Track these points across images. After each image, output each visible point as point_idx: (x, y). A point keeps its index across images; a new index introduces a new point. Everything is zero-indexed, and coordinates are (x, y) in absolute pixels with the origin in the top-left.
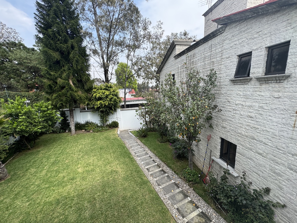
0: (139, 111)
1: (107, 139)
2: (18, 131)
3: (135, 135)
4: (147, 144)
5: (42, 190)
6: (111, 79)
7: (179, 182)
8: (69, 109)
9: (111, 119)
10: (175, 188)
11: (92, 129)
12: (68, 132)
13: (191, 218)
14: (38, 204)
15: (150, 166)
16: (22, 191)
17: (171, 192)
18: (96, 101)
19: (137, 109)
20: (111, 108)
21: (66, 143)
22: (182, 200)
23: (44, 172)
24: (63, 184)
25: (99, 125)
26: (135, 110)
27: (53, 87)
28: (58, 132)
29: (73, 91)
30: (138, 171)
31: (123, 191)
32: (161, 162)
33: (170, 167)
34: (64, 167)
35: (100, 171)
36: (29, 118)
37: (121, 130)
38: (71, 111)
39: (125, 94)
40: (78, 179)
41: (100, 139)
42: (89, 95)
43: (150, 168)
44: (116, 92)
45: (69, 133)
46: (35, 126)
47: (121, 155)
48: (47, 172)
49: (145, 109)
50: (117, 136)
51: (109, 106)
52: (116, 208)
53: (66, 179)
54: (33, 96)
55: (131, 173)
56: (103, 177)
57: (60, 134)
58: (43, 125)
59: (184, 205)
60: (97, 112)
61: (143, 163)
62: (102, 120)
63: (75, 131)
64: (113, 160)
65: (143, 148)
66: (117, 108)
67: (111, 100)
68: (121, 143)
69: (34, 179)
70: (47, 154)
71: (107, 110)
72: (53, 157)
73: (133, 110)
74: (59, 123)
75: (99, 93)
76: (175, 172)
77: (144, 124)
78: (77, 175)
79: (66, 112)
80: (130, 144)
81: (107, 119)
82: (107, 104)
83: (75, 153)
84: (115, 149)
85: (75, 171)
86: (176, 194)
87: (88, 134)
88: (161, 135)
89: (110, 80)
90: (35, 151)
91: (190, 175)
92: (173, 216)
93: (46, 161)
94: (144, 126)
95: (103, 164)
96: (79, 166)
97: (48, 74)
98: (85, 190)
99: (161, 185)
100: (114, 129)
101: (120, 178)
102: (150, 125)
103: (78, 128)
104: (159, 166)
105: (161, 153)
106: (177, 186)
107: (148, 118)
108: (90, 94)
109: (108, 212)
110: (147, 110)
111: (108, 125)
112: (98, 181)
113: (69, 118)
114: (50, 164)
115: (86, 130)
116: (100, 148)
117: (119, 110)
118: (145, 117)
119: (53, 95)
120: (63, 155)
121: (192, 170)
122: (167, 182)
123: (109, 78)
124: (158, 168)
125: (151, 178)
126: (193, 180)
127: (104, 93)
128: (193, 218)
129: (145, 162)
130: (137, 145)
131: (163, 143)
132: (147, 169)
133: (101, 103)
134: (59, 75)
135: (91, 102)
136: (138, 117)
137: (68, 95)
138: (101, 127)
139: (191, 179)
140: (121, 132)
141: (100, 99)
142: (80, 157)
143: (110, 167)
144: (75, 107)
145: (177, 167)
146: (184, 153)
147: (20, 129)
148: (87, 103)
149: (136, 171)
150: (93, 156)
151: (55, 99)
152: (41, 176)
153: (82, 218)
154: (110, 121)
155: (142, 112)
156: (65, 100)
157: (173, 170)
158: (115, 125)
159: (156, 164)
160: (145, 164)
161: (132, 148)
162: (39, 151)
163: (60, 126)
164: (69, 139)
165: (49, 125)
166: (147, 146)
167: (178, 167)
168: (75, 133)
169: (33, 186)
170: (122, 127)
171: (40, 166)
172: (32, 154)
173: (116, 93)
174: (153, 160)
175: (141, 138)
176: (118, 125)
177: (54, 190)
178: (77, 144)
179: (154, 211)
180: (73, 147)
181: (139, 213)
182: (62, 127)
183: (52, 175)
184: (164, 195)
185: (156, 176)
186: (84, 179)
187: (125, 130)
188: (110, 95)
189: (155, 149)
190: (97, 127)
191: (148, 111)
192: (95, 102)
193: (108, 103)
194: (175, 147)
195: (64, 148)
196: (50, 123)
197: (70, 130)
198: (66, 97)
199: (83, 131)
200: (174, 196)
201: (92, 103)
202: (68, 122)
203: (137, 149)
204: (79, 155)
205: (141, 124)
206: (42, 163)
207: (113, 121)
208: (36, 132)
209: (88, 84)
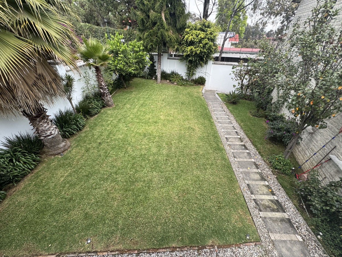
0: (237, 68)
1: (190, 95)
2: (118, 69)
3: (221, 99)
4: (235, 112)
5: (134, 123)
6: (211, 13)
7: (260, 164)
8: (157, 53)
9: (199, 73)
10: (253, 167)
11: (177, 80)
12: (155, 79)
13: (261, 198)
14: (132, 131)
15: (230, 136)
16: (122, 118)
17: (247, 168)
18: (186, 46)
19: (234, 65)
20: (201, 59)
21: (152, 90)
22: (257, 180)
23: (136, 110)
24: (149, 124)
25: (184, 78)
26: (232, 66)
27: (146, 23)
28: (146, 78)
29: (164, 29)
30: (216, 136)
31: (196, 148)
32: (245, 136)
33: (255, 146)
34: (150, 111)
35: (179, 124)
36: (125, 58)
37: (206, 89)
38: (160, 56)
39: (225, 40)
40: (160, 124)
41: (183, 94)
42: (180, 36)
43: (230, 139)
44: (214, 35)
45: (155, 81)
46: (130, 66)
47: (201, 116)
48: (138, 110)
49: (248, 66)
50: (201, 94)
51: (200, 55)
52: (188, 158)
53: (151, 120)
54: (126, 34)
55: (208, 136)
56: (181, 130)
57: (147, 80)
58: (135, 67)
59: (257, 185)
60: (185, 61)
61: (223, 130)
62: (188, 72)
63: (160, 80)
64: (192, 117)
65: (227, 115)
66: (209, 60)
67: (204, 47)
68: (204, 104)
69: (129, 113)
70: (138, 95)
71: (196, 60)
72: (142, 99)
73: (229, 65)
74: (148, 68)
75: (192, 35)
76: (259, 153)
77: (239, 87)
78: (160, 121)
79: (154, 56)
80: (214, 107)
81: (194, 72)
82: (198, 52)
83: (159, 101)
84: (196, 108)
85: (158, 117)
86: (252, 173)
87: (172, 85)
88: (258, 107)
89: (210, 15)
90: (129, 90)
91: (280, 163)
92: (240, 188)
93: (137, 102)
94: (237, 91)
95: (182, 118)
96: (162, 113)
97: (142, 3)
98: (164, 135)
99: (236, 158)
100: (199, 86)
101: (196, 136)
102: (247, 90)
103: (163, 77)
104: (241, 140)
105: (249, 128)
106: (257, 167)
107: (248, 80)
108: (182, 35)
109: (181, 158)
110: (249, 68)
111: (193, 80)
112: (176, 132)
113: (156, 64)
114: (140, 105)
115: (170, 81)
116: (182, 103)
117: (211, 63)
118: (243, 78)
119: (144, 34)
120: (149, 100)
121: (286, 159)
122: (246, 158)
123: (209, 11)
124: (240, 141)
125: (229, 148)
126: (281, 169)
127: (199, 35)
128: (263, 199)
129: (226, 130)
130: (222, 110)
131: (257, 117)
132: (226, 138)
133: (192, 49)
134: (152, 4)
135: (180, 46)
136: (233, 76)
137: (159, 35)
138: (186, 80)
139: (278, 167)
140: (206, 91)
141: (192, 43)
142: (163, 106)
143: (188, 123)
144: (164, 52)
145: (265, 148)
146: (284, 137)
147: (120, 67)
148: (176, 47)
149: (213, 136)
150: (175, 109)
151: (146, 38)
152: (134, 113)
153: (160, 153)
154: (197, 76)
155: (241, 71)
156: (155, 41)
157: (257, 150)
158: (201, 82)
159: (239, 137)
160: (225, 132)
161: (215, 112)
162: (132, 92)
163: (148, 72)
164: (154, 86)
165: (140, 68)
166: (234, 114)
167: (267, 150)
168: (160, 82)
169: (128, 118)
170: (209, 85)
171: (133, 104)
172: (127, 93)
173: (214, 37)
174: (236, 132)
175: (229, 104)
176: (205, 82)
177: (142, 126)
178: (162, 93)
179: (222, 175)
180: (157, 95)
181: (208, 170)
182: (150, 73)
183: (141, 114)
184: (238, 167)
185: (234, 147)
186: (164, 125)
187: (211, 91)
188: (205, 39)
189: (242, 121)
190: (182, 80)
191: (250, 70)
192: (185, 48)
193: (201, 50)
194: (272, 126)
195: (150, 94)
196: (141, 66)
197: (156, 78)
198: (156, 36)
199: (168, 81)
200: (249, 173)
201: (182, 48)
202: (155, 68)
203: (220, 115)
204: (162, 104)
205: (234, 86)
206: (134, 102)
207: (200, 76)
208: (131, 73)
209: (181, 19)
